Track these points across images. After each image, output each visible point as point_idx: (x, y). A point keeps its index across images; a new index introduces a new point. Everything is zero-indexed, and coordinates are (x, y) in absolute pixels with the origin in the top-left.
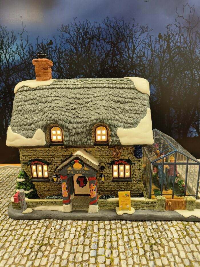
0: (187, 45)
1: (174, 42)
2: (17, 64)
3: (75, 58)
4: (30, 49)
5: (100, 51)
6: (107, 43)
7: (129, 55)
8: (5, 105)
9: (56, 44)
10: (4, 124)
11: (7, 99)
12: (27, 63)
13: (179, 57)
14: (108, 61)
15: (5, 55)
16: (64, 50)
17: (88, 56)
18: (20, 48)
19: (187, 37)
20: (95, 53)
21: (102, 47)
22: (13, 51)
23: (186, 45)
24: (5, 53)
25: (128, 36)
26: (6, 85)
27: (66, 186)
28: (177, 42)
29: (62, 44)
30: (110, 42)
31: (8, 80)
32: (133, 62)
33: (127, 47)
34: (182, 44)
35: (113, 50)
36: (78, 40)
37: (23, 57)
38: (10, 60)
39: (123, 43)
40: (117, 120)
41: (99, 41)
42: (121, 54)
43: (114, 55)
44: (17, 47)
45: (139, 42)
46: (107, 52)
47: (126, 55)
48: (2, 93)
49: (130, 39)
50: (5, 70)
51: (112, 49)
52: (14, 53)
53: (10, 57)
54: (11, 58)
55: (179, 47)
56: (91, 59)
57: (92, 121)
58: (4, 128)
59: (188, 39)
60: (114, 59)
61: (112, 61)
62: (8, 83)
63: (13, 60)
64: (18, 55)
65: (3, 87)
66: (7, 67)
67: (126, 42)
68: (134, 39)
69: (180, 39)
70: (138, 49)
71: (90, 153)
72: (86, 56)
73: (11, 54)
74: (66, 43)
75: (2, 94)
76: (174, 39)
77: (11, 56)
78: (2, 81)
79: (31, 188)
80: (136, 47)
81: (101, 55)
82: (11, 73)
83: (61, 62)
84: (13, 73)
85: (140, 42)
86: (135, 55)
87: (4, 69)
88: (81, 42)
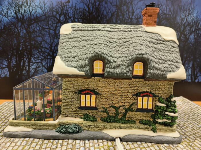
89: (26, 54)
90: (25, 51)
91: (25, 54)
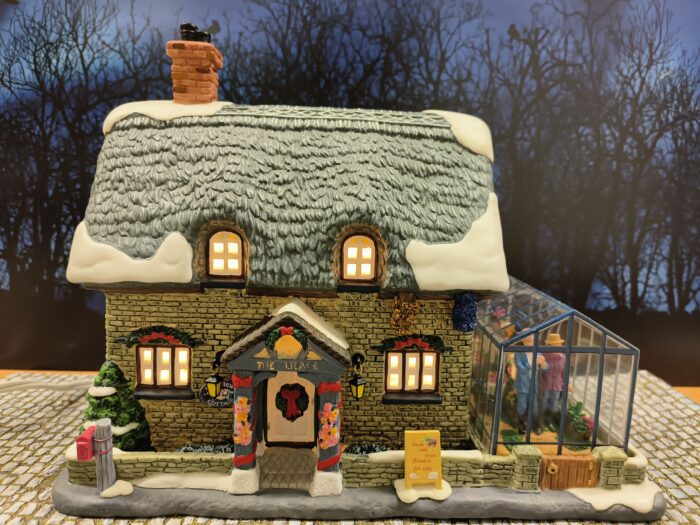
0: (584, 58)
1: (550, 49)
2: (112, 77)
3: (281, 73)
4: (153, 40)
5: (350, 59)
6: (371, 38)
7: (430, 73)
8: (64, 190)
9: (229, 32)
10: (53, 246)
11: (71, 174)
12: (141, 77)
13: (562, 88)
14: (370, 86)
15: (81, 52)
16: (249, 49)
17: (315, 70)
18: (126, 36)
19: (583, 39)
20: (335, 63)
21: (357, 47)
22: (104, 43)
23: (580, 60)
24: (81, 47)
25: (427, 26)
26: (72, 133)
27: (248, 409)
28: (558, 50)
29: (247, 34)
30: (379, 36)
31: (81, 121)
32: (440, 94)
33: (424, 52)
34: (569, 55)
35: (387, 59)
36: (292, 25)
37: (133, 60)
38: (92, 67)
39: (413, 42)
40: (407, 219)
41: (349, 33)
42: (407, 70)
43: (388, 72)
44: (119, 33)
45: (457, 43)
46: (370, 63)
47: (421, 74)
48: (57, 155)
49: (432, 34)
50: (76, 91)
51: (383, 55)
52: (107, 49)
53: (94, 59)
54: (97, 63)
55: (563, 64)
56: (324, 77)
57: (336, 215)
58: (52, 257)
59: (586, 44)
60: (389, 84)
61: (382, 88)
62: (80, 129)
63: (103, 67)
64: (119, 56)
65: (64, 139)
66: (81, 85)
67: (422, 40)
68: (443, 34)
69: (566, 42)
70: (453, 60)
71: (321, 313)
72: (310, 68)
73: (98, 51)
74: (256, 31)
75: (58, 160)
76: (550, 42)
77: (97, 55)
78: (63, 122)
79: (132, 420)
80: (447, 55)
81: (353, 69)
82: (91, 103)
83: (238, 81)
84: (97, 103)
85: (461, 43)
86: (444, 77)
87: (73, 88)
88: (299, 31)
89: (68, 212)
90: (66, 201)
91: (65, 209)
